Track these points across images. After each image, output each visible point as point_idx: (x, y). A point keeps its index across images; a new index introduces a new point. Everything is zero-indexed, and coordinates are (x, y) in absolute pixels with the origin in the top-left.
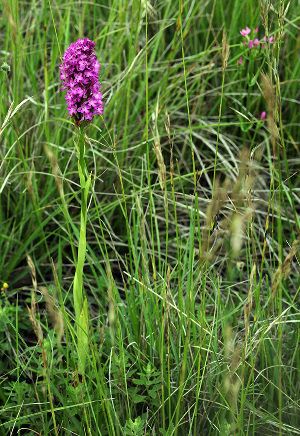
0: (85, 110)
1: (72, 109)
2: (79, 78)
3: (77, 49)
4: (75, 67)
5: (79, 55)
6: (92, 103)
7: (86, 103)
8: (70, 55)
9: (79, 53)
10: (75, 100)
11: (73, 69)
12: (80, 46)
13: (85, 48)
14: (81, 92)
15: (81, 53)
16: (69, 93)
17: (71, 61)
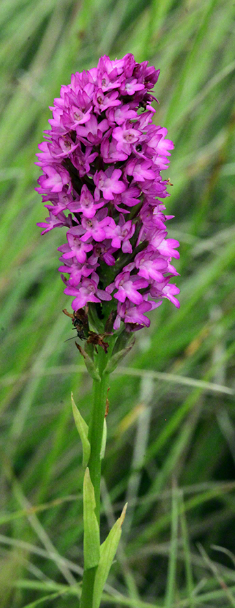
0: (128, 290)
1: (83, 291)
2: (110, 186)
3: (105, 89)
4: (97, 149)
5: (112, 109)
6: (149, 269)
7: (129, 269)
8: (78, 112)
9: (111, 102)
10: (94, 261)
11: (89, 158)
12: (112, 80)
13: (131, 88)
14: (115, 233)
15: (118, 103)
16: (76, 237)
17: (82, 132)
